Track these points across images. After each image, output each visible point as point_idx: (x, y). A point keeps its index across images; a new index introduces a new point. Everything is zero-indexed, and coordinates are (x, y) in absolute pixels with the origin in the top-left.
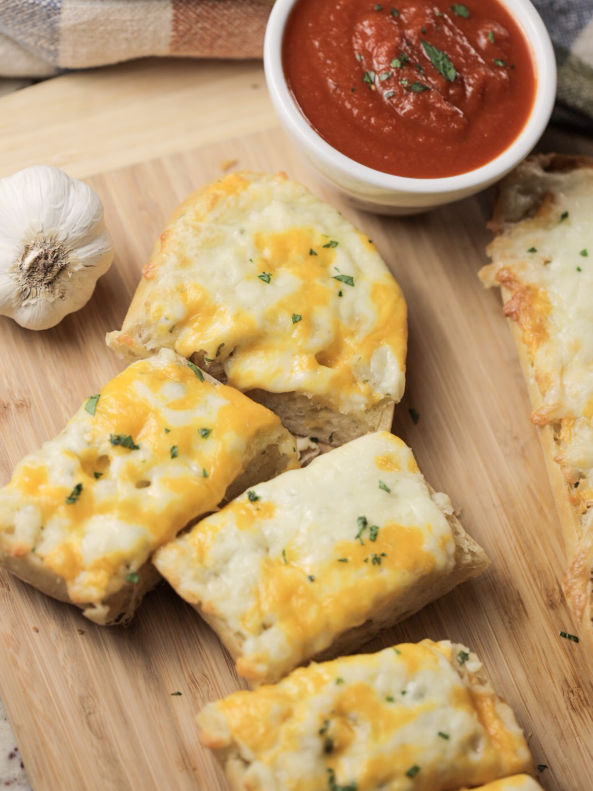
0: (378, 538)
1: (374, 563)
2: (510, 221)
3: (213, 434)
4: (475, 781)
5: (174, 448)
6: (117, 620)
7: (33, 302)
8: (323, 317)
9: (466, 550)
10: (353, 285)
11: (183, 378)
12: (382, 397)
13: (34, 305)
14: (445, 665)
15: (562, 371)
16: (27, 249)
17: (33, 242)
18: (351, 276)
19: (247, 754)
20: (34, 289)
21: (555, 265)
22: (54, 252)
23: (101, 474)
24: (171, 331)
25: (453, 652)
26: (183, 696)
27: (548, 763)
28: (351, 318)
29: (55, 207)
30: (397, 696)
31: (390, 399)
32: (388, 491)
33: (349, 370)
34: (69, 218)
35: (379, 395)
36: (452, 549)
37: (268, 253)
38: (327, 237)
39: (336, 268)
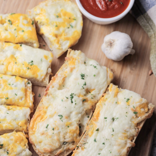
0: (32, 66)
3: (24, 32)
10: (72, 28)
30: (11, 84)
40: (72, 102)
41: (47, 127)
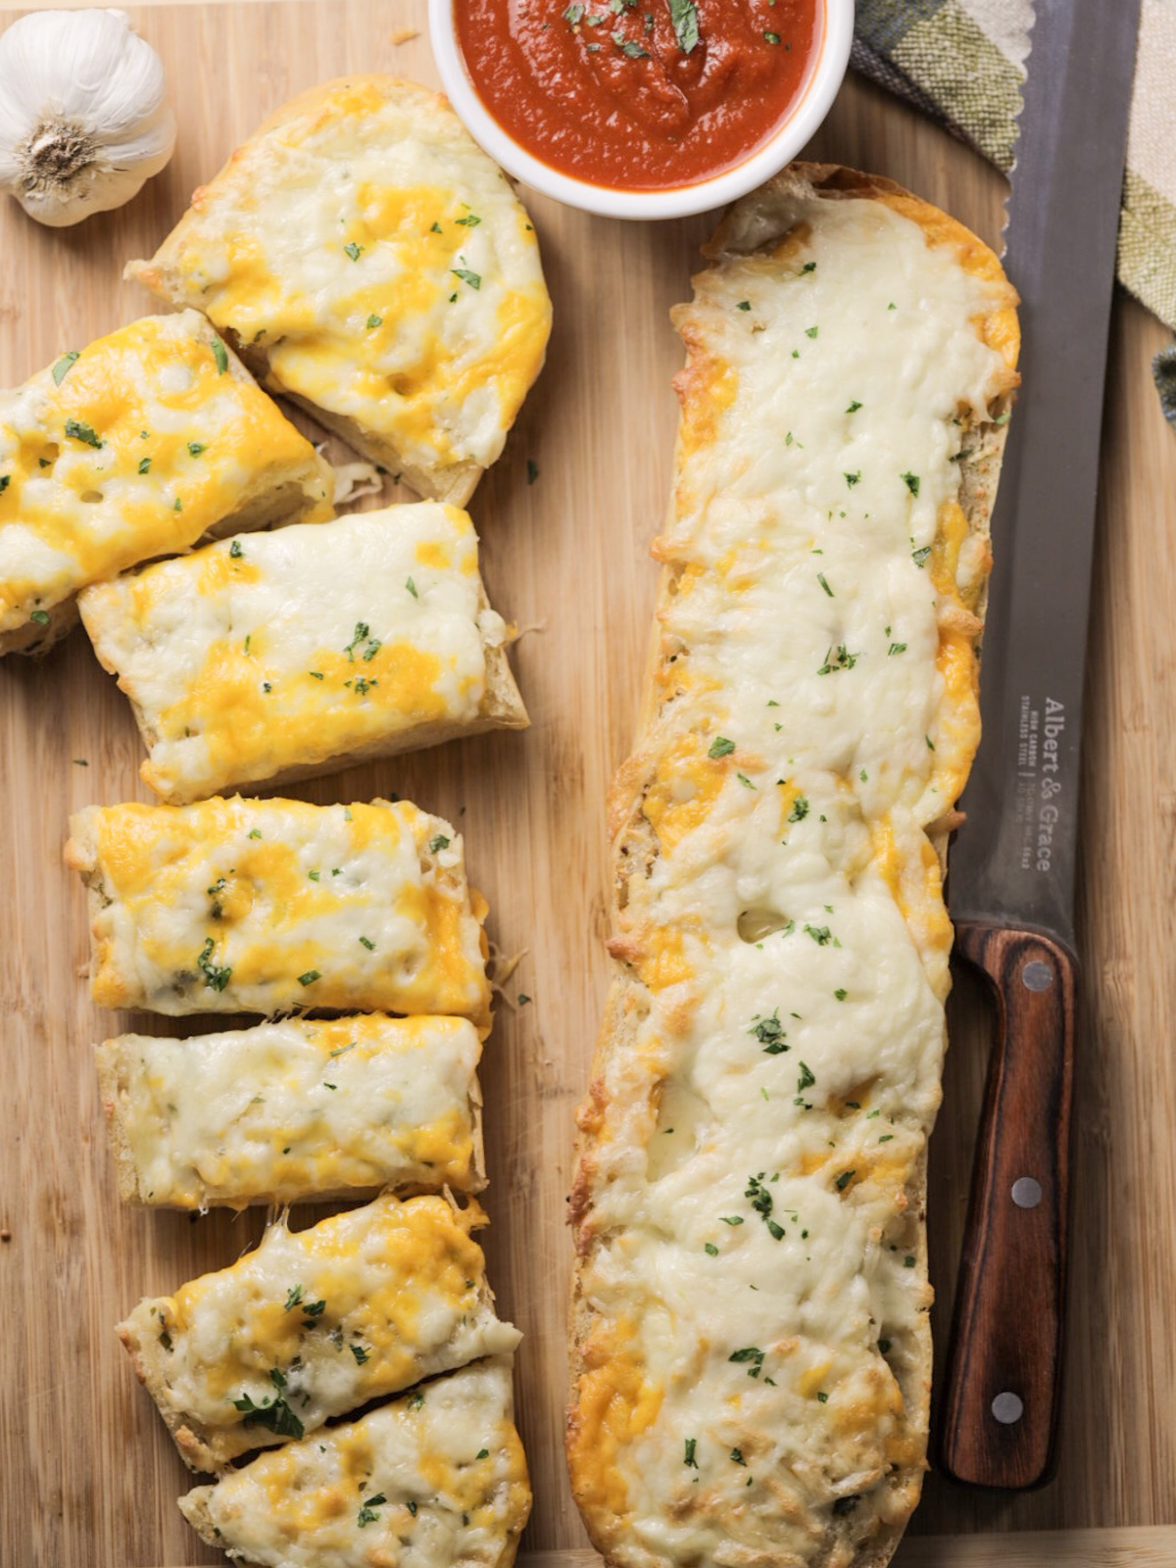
0: (377, 658)
1: (357, 690)
2: (733, 251)
3: (207, 454)
4: (396, 1008)
5: (146, 460)
6: (28, 649)
7: (39, 196)
8: (416, 328)
9: (500, 699)
10: (478, 288)
11: (196, 362)
12: (461, 458)
13: (41, 200)
14: (407, 847)
15: (714, 494)
16: (42, 130)
17: (49, 123)
18: (480, 274)
19: (110, 890)
20: (42, 182)
21: (765, 339)
22: (75, 144)
23: (49, 463)
24: (204, 292)
25: (429, 832)
26: (89, 768)
27: (536, 996)
28: (457, 336)
29: (86, 88)
30: (325, 873)
31: (474, 463)
32: (415, 594)
33: (427, 409)
34: (103, 107)
35: (458, 453)
36: (477, 694)
37: (373, 213)
38: (468, 208)
39: (462, 258)
40: (779, 1234)
41: (690, 1460)
